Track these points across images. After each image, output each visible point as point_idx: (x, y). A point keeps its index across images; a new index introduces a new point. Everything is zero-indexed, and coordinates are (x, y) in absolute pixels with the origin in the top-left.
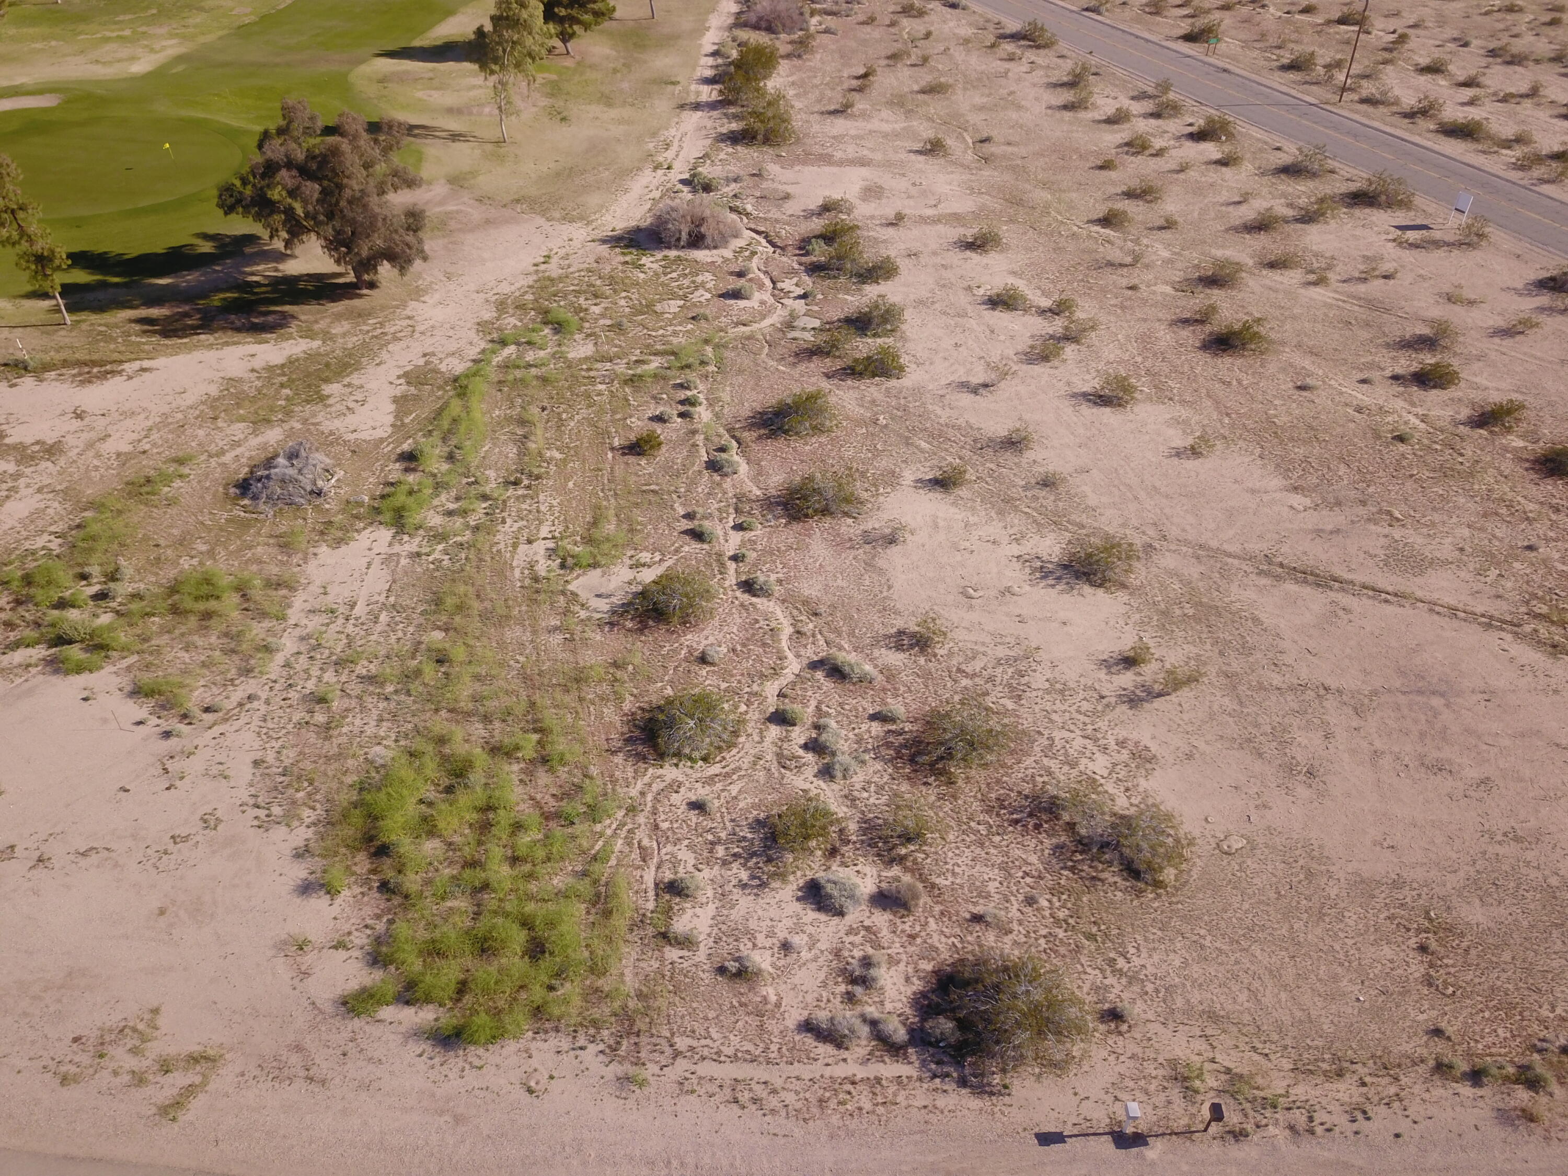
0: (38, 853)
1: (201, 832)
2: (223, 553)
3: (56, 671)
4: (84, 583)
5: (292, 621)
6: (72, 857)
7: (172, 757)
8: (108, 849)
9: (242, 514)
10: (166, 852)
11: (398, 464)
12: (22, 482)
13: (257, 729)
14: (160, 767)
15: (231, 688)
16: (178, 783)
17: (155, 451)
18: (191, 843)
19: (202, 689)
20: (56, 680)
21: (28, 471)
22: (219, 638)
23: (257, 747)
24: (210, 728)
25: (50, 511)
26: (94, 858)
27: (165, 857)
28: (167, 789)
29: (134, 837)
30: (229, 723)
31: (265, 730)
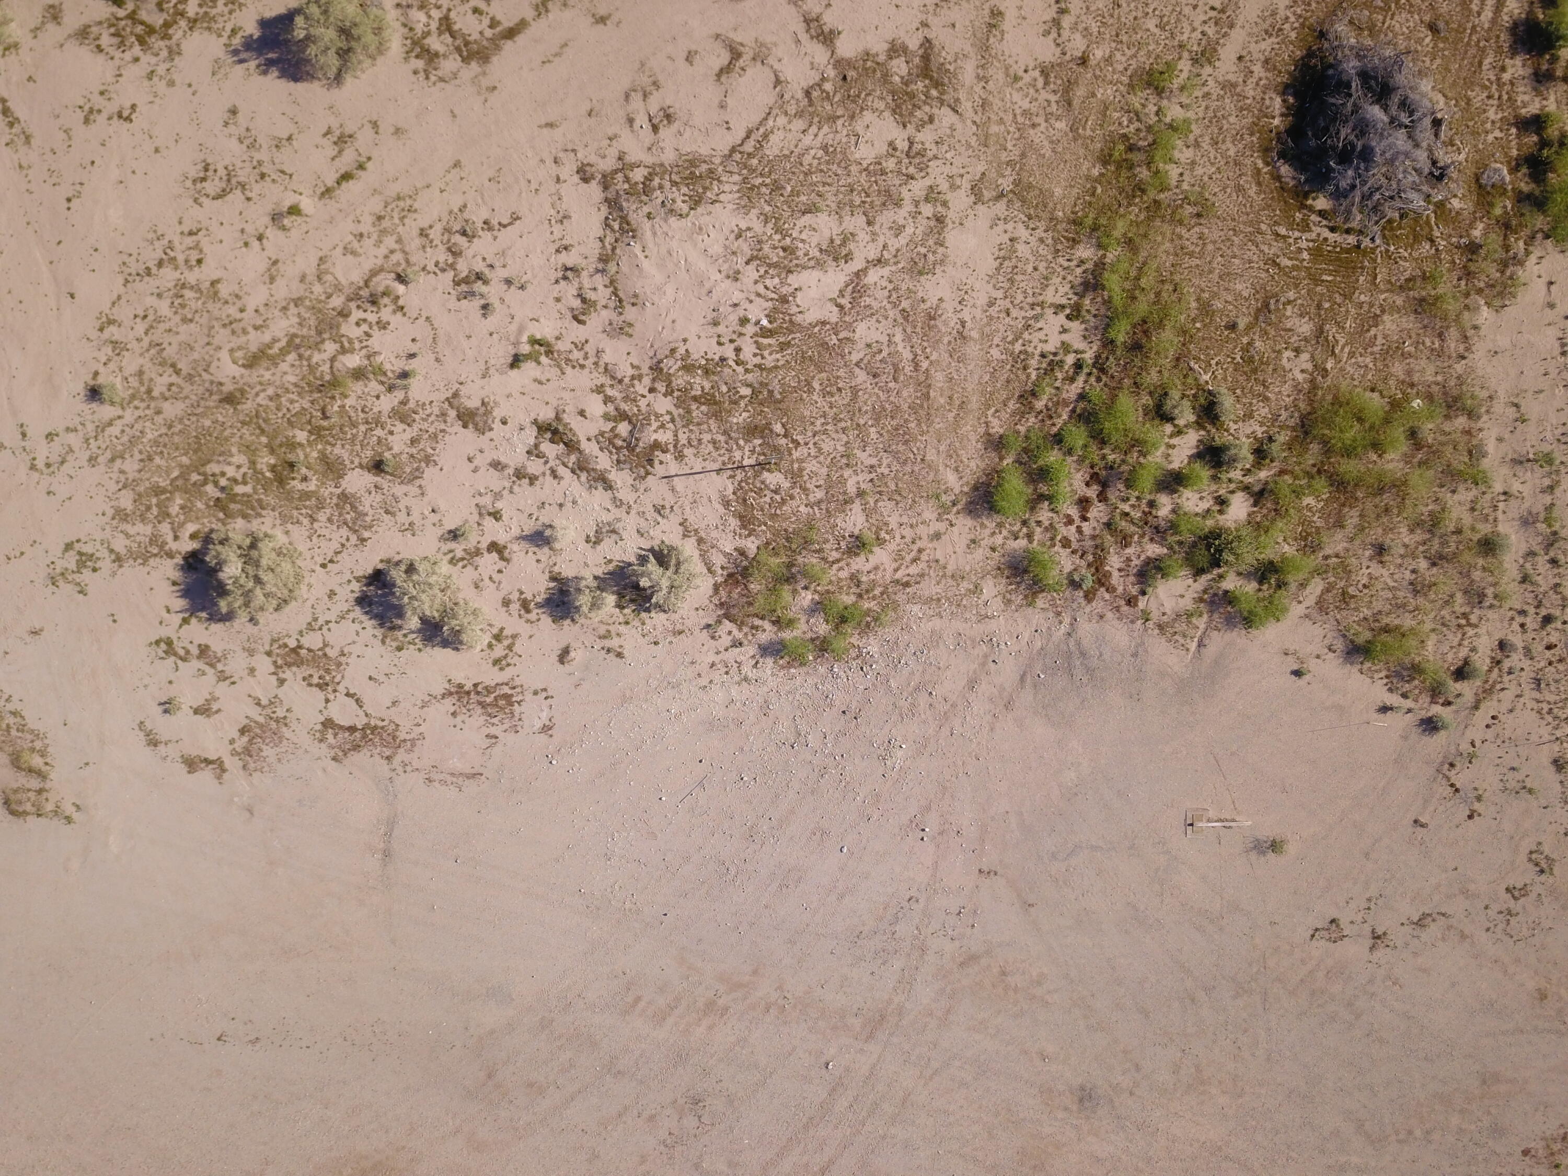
0: (1367, 929)
1: (1538, 879)
2: (1342, 341)
3: (1230, 622)
4: (1168, 428)
5: (1498, 487)
6: (1408, 929)
7: (1452, 765)
8: (1443, 915)
9: (1326, 233)
10: (1510, 913)
11: (1518, 61)
12: (937, 173)
13: (1536, 706)
14: (1444, 782)
15: (1471, 632)
16: (1477, 806)
17: (1099, 54)
18: (1533, 896)
19: (1433, 637)
20: (1237, 636)
21: (926, 137)
22: (1412, 531)
23: (1546, 737)
24: (1476, 707)
25: (1021, 248)
26: (1434, 929)
27: (1513, 921)
28: (1470, 817)
29: (1465, 892)
30: (1495, 697)
31: (1546, 707)
